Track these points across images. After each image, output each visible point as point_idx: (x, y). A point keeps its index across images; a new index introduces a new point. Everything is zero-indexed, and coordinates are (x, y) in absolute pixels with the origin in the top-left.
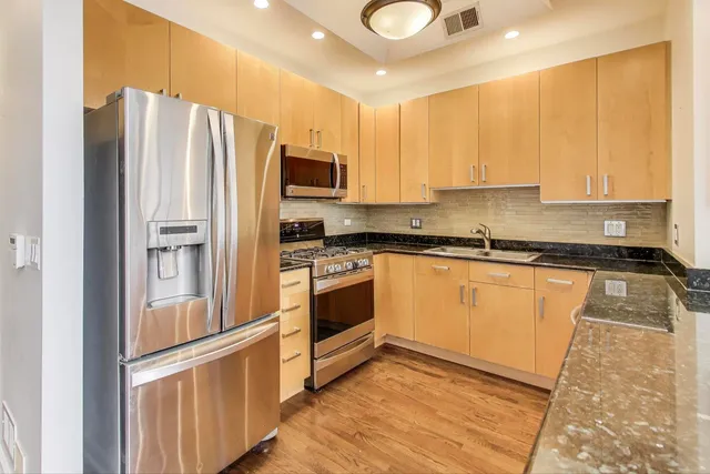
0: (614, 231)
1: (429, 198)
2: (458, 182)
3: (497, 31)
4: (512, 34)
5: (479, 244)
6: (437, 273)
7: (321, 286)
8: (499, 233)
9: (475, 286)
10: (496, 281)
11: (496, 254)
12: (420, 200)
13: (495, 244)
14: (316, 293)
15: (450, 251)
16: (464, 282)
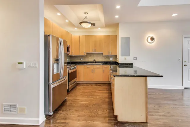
0: (111, 59)
1: (85, 54)
2: (91, 52)
3: (97, 28)
4: (99, 29)
5: (94, 62)
6: (88, 68)
7: (70, 72)
8: (97, 60)
9: (94, 69)
10: (98, 68)
11: (97, 64)
12: (84, 55)
13: (96, 62)
14: (69, 73)
15: (89, 64)
16: (92, 69)
